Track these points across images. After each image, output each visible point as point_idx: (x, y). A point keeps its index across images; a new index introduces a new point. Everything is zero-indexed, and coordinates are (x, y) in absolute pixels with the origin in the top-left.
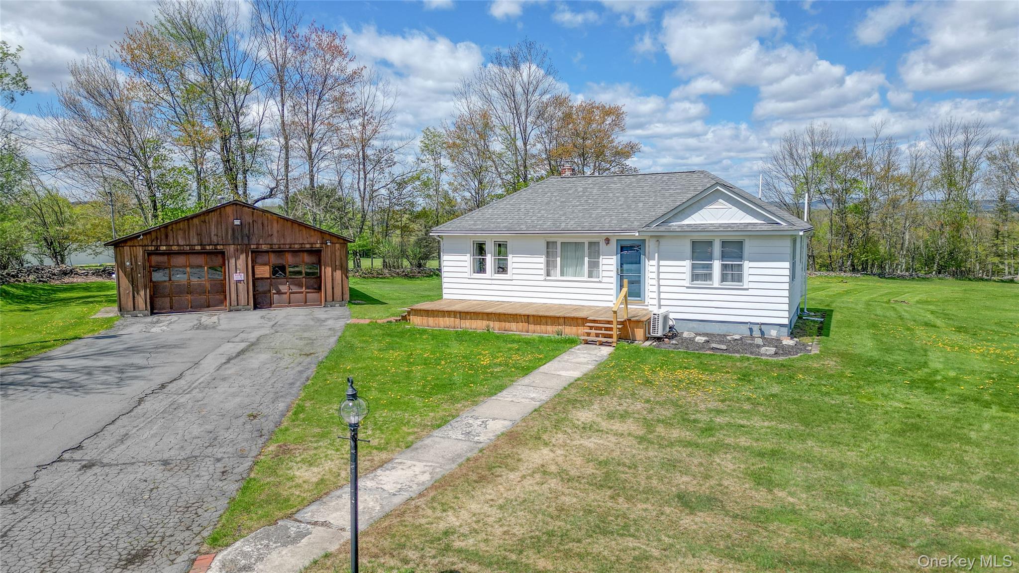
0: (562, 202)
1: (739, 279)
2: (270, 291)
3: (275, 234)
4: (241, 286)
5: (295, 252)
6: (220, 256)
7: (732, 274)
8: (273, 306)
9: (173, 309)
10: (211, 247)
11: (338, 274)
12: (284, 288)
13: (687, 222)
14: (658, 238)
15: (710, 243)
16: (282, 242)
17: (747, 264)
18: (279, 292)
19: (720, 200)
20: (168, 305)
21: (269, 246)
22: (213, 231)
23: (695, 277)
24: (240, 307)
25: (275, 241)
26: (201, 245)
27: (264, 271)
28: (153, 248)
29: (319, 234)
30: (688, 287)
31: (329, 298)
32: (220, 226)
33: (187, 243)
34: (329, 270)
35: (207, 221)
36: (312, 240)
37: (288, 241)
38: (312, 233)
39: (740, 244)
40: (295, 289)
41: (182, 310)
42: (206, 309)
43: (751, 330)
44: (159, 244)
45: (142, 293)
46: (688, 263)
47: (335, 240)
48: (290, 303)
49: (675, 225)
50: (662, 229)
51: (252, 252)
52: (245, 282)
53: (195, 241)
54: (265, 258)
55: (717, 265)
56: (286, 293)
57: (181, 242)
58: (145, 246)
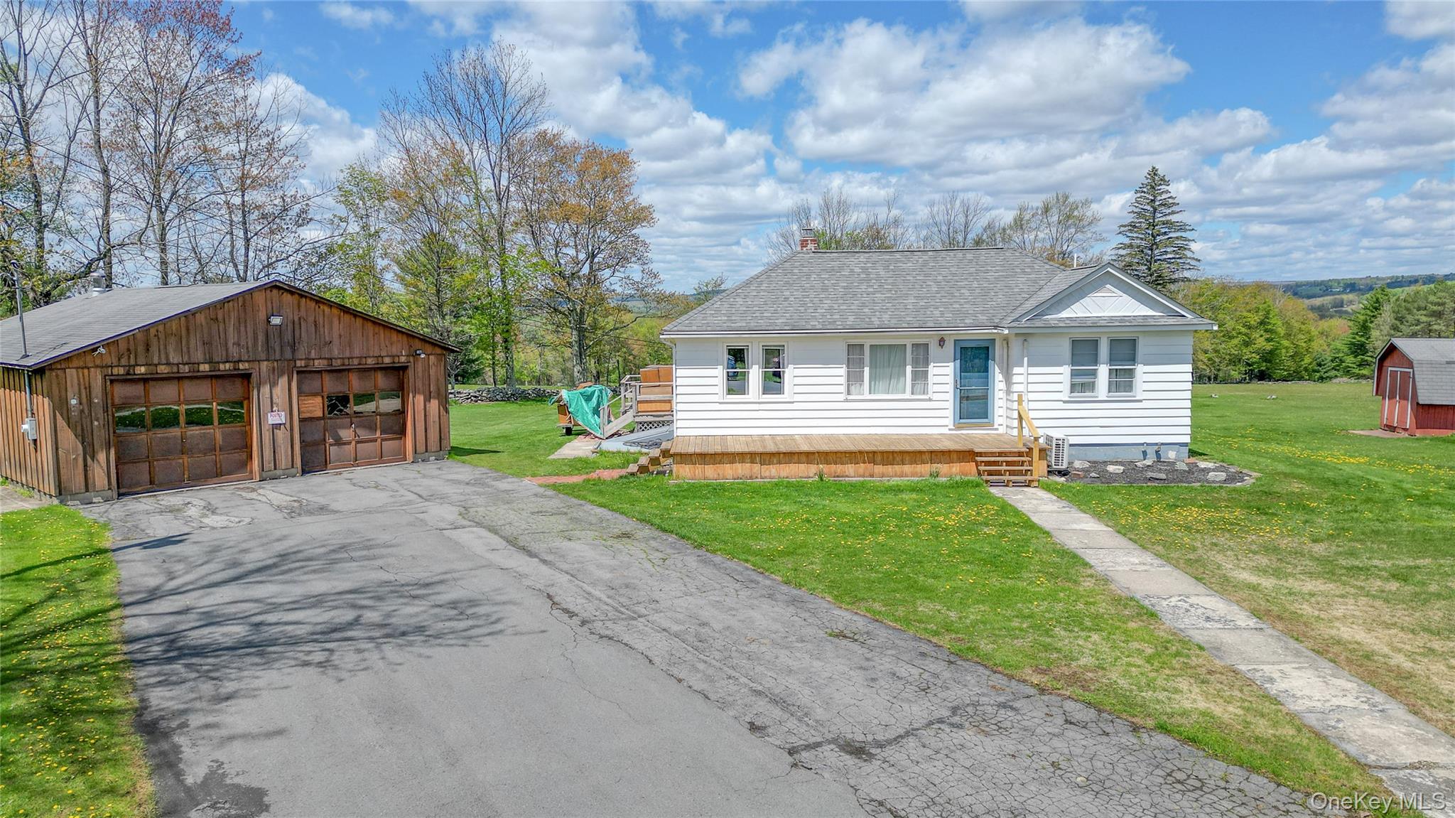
0: (844, 288)
1: (1129, 387)
2: (325, 440)
3: (336, 341)
4: (280, 434)
5: (364, 371)
6: (238, 382)
7: (1122, 381)
8: (329, 466)
9: (154, 485)
10: (227, 366)
11: (434, 405)
12: (346, 434)
13: (1065, 314)
14: (1025, 337)
15: (1095, 343)
16: (348, 355)
17: (1140, 369)
18: (339, 442)
19: (1108, 286)
20: (146, 477)
21: (325, 362)
22: (232, 338)
23: (1073, 388)
24: (278, 472)
25: (336, 353)
26: (210, 362)
27: (315, 406)
28: (122, 371)
29: (405, 338)
30: (1065, 402)
31: (421, 448)
32: (242, 329)
33: (186, 359)
34: (420, 399)
35: (220, 317)
36: (394, 351)
37: (357, 353)
38: (394, 336)
39: (1133, 343)
40: (364, 434)
41: (176, 484)
42: (215, 480)
43: (1145, 453)
44: (132, 362)
45: (102, 456)
46: (1066, 370)
47: (429, 349)
48: (356, 461)
49: (1052, 318)
50: (1038, 323)
51: (298, 372)
52: (288, 426)
53: (199, 355)
54: (316, 384)
55: (1103, 371)
56: (349, 443)
57: (174, 358)
58: (107, 367)
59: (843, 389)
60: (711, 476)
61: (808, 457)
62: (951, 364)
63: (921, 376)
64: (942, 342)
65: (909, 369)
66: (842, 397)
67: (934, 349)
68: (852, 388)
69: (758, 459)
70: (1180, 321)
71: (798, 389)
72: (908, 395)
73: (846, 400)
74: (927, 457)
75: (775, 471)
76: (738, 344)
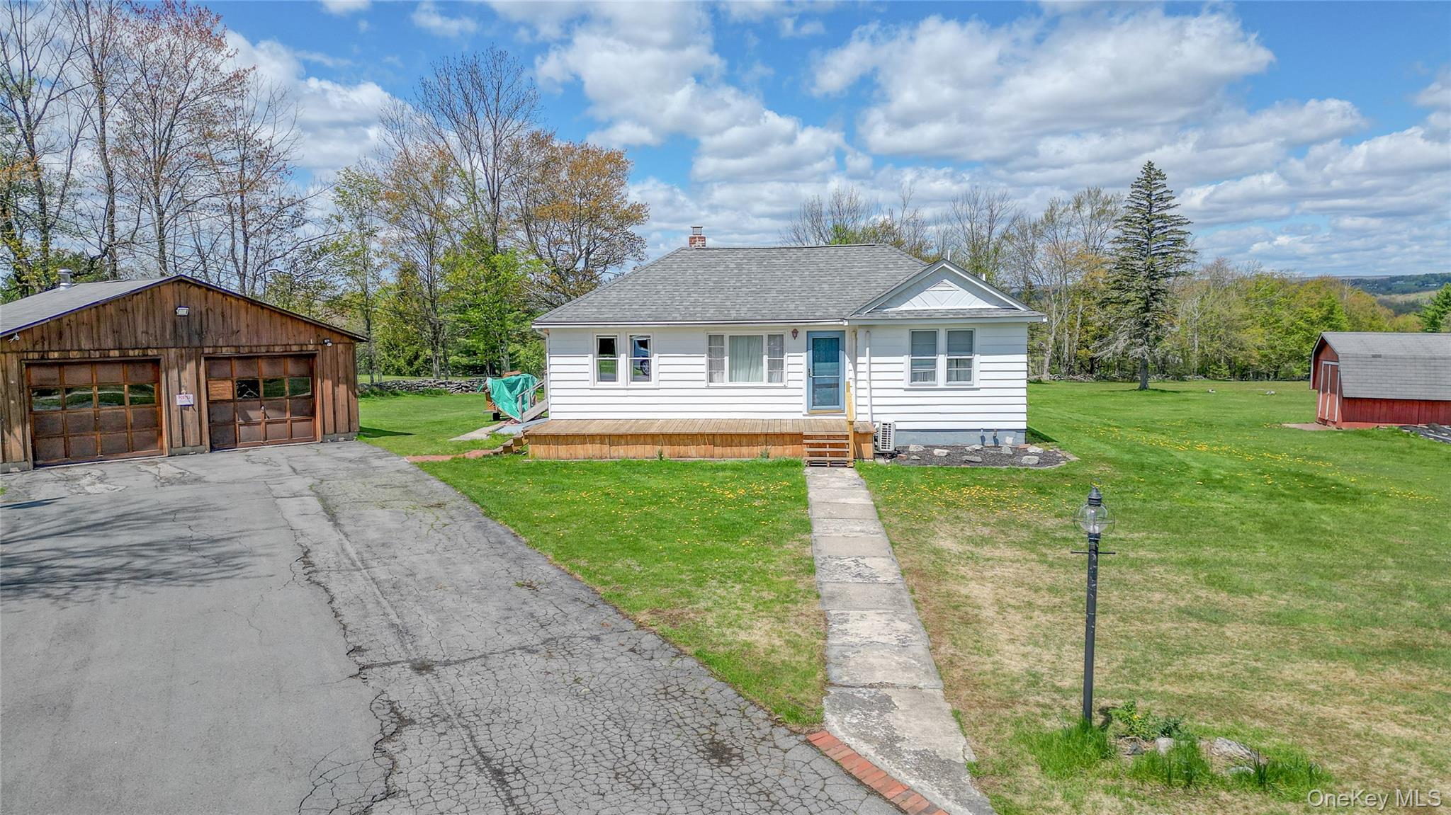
0: (715, 282)
1: (968, 376)
2: (234, 420)
3: (244, 329)
4: (190, 416)
5: (273, 358)
6: (149, 367)
7: (960, 370)
8: (239, 444)
9: (69, 458)
10: (137, 352)
11: (342, 390)
12: (255, 415)
13: (904, 307)
14: (868, 328)
15: (933, 334)
16: (255, 343)
17: (977, 359)
18: (248, 422)
19: (945, 281)
20: (62, 451)
21: (233, 350)
22: (141, 327)
23: (914, 377)
24: (186, 449)
25: (243, 341)
26: (119, 349)
27: (224, 390)
28: (36, 356)
29: (313, 329)
30: (906, 390)
31: (330, 429)
32: (151, 319)
33: (97, 346)
34: (328, 384)
35: (129, 309)
36: (302, 339)
37: (264, 342)
38: (302, 327)
39: (970, 334)
40: (273, 415)
41: (88, 457)
42: (127, 455)
43: (983, 438)
44: (46, 348)
45: (18, 431)
46: (906, 360)
47: (337, 338)
48: (266, 440)
49: (891, 311)
50: (877, 316)
51: (206, 359)
52: (196, 407)
53: (109, 343)
54: (225, 369)
55: (942, 360)
56: (259, 424)
57: (85, 344)
58: (23, 352)
59: (704, 377)
60: (564, 456)
61: (653, 438)
62: (805, 354)
63: (776, 365)
64: (795, 333)
65: (766, 358)
66: (704, 384)
67: (788, 339)
68: (715, 377)
69: (607, 440)
70: (1013, 313)
71: (662, 377)
72: (765, 383)
73: (708, 387)
74: (762, 439)
75: (621, 452)
76: (607, 335)
